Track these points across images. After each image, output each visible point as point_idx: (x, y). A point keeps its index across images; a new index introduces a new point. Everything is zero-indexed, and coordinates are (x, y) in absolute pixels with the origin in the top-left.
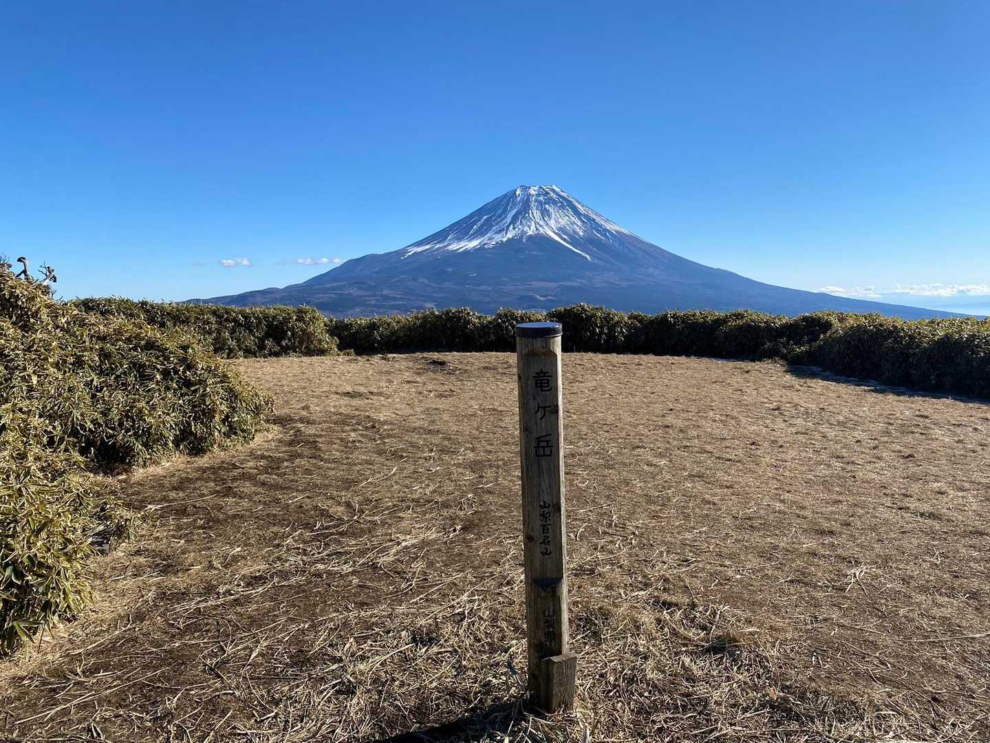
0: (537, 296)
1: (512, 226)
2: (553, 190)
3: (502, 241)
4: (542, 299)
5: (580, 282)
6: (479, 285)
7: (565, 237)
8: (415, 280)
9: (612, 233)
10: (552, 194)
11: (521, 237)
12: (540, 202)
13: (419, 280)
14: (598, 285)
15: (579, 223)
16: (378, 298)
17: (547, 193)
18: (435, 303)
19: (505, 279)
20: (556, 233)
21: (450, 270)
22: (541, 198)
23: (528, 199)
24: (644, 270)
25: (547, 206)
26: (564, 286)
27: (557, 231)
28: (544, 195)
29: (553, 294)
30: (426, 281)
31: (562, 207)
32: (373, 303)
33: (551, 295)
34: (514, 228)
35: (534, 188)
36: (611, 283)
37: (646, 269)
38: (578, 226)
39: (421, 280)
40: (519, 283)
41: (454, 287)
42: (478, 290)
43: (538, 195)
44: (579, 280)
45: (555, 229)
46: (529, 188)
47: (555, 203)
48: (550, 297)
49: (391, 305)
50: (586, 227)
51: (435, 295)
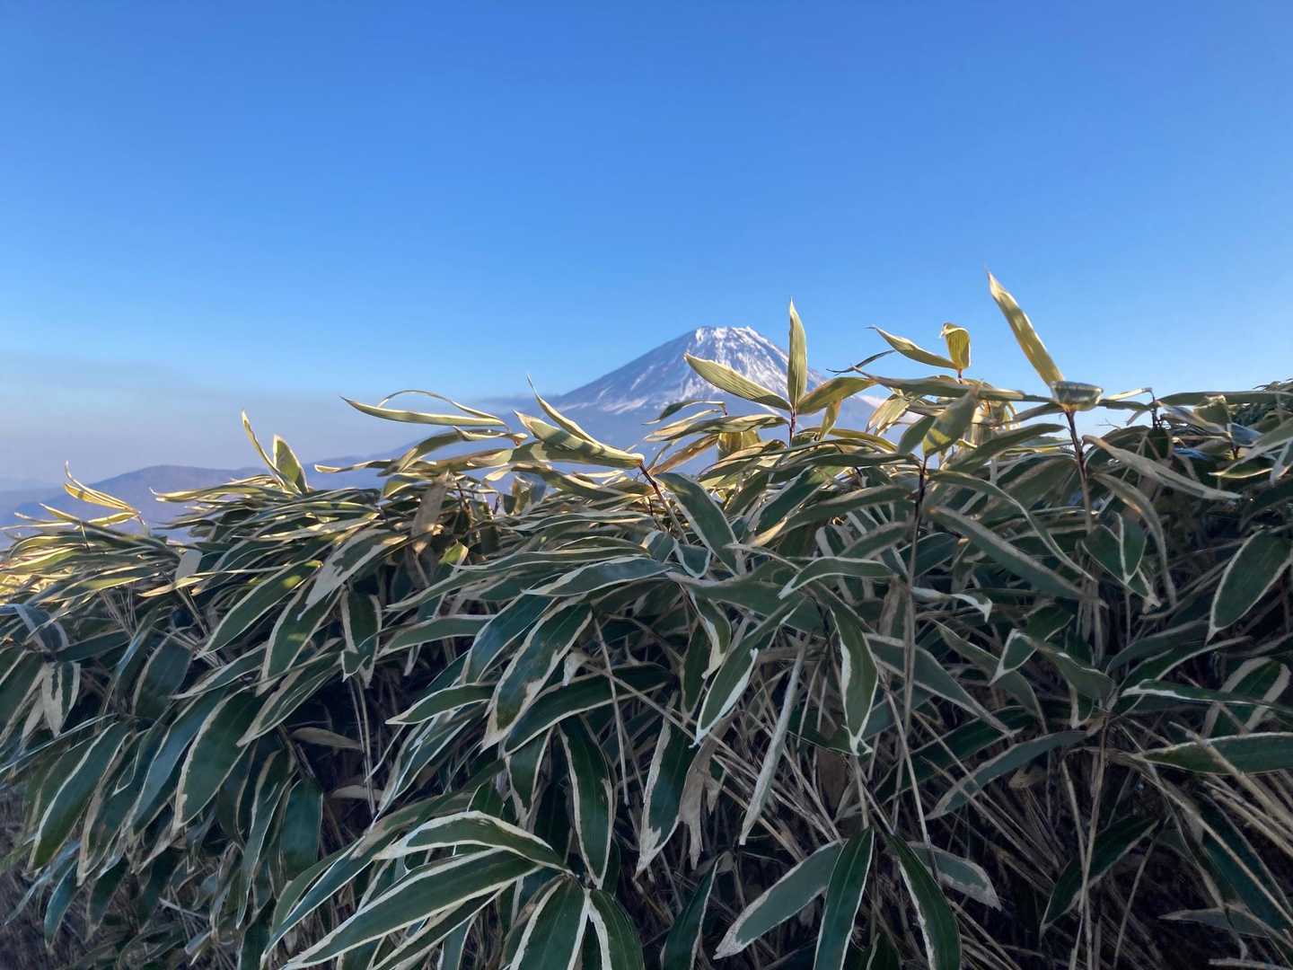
1: (691, 381)
2: (748, 334)
12: (730, 351)
17: (740, 337)
22: (732, 344)
23: (713, 344)
25: (740, 355)
28: (736, 340)
31: (761, 357)
34: (694, 384)
43: (727, 339)
46: (715, 329)
47: (751, 351)
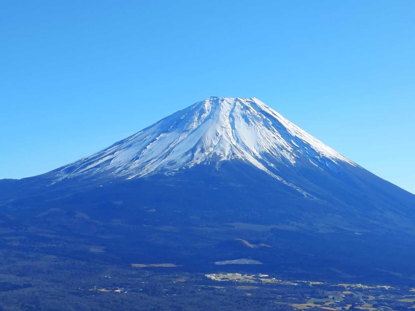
0: (246, 243)
2: (254, 104)
3: (187, 167)
4: (252, 246)
5: (297, 227)
6: (161, 224)
7: (272, 165)
8: (71, 214)
9: (333, 163)
10: (252, 110)
11: (214, 163)
14: (322, 231)
15: (289, 149)
16: (23, 237)
17: (246, 108)
18: (103, 247)
20: (259, 160)
21: (120, 203)
24: (379, 213)
26: (278, 230)
27: (260, 157)
29: (265, 239)
30: (87, 217)
31: (266, 126)
32: (16, 244)
40: (215, 223)
42: (159, 231)
44: (295, 223)
47: (256, 121)
48: (263, 245)
49: (42, 248)
50: (298, 154)
51: (102, 236)
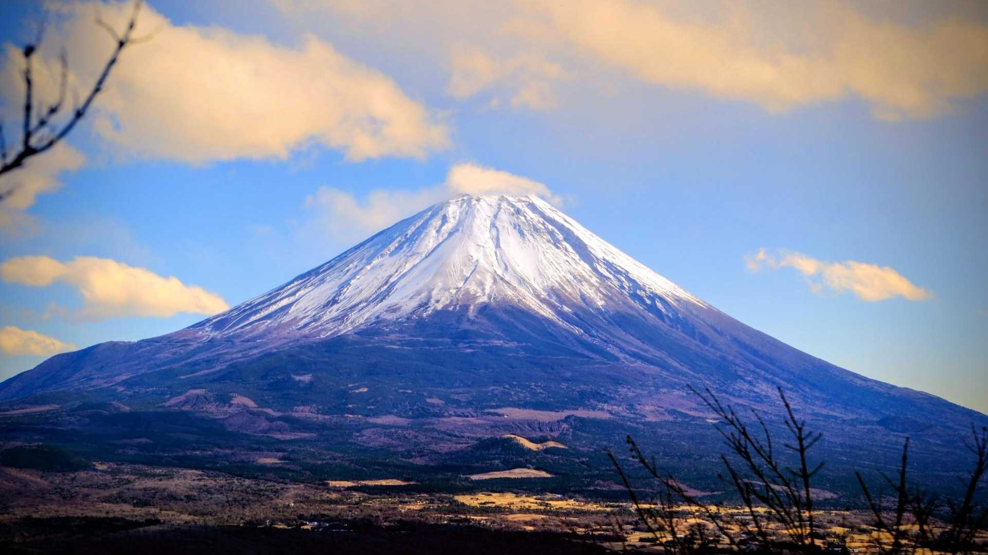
0: (522, 442)
2: (531, 206)
3: (420, 316)
4: (533, 446)
5: (610, 412)
6: (376, 414)
7: (566, 309)
8: (224, 399)
9: (667, 302)
10: (530, 214)
11: (465, 308)
13: (235, 401)
14: (651, 418)
15: (594, 280)
19: (435, 401)
20: (544, 301)
21: (305, 378)
24: (746, 386)
26: (581, 420)
27: (544, 295)
29: (556, 434)
30: (251, 404)
31: (553, 243)
33: (554, 439)
35: (488, 199)
36: (681, 414)
37: (750, 383)
38: (591, 285)
39: (240, 400)
40: (470, 410)
41: (321, 417)
42: (375, 426)
44: (606, 406)
45: (540, 290)
47: (536, 233)
48: (551, 444)
49: (177, 458)
50: (608, 288)
51: (278, 436)
